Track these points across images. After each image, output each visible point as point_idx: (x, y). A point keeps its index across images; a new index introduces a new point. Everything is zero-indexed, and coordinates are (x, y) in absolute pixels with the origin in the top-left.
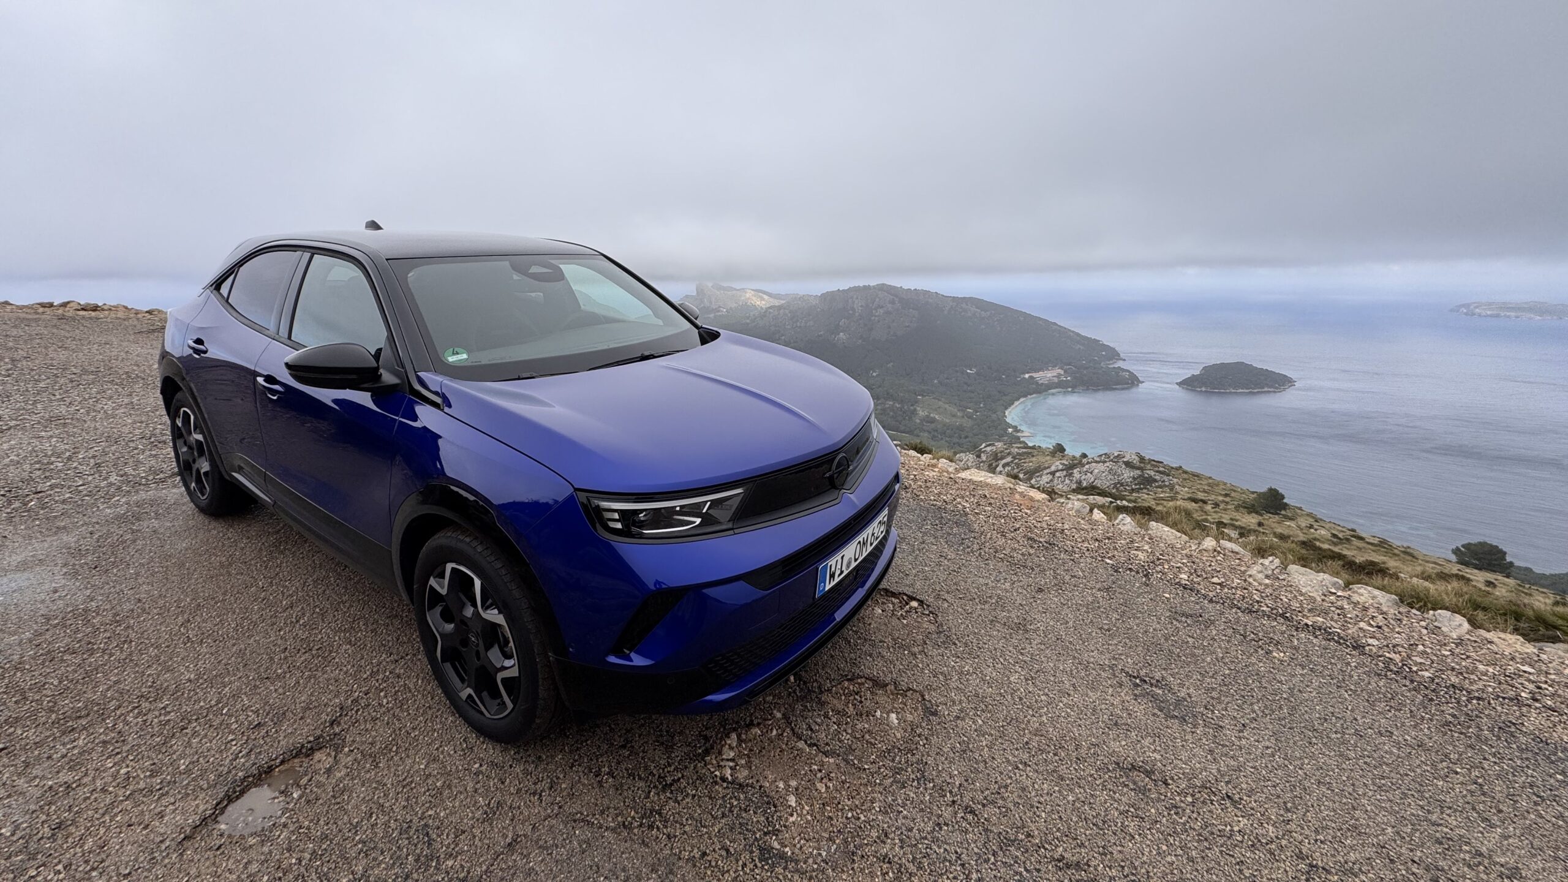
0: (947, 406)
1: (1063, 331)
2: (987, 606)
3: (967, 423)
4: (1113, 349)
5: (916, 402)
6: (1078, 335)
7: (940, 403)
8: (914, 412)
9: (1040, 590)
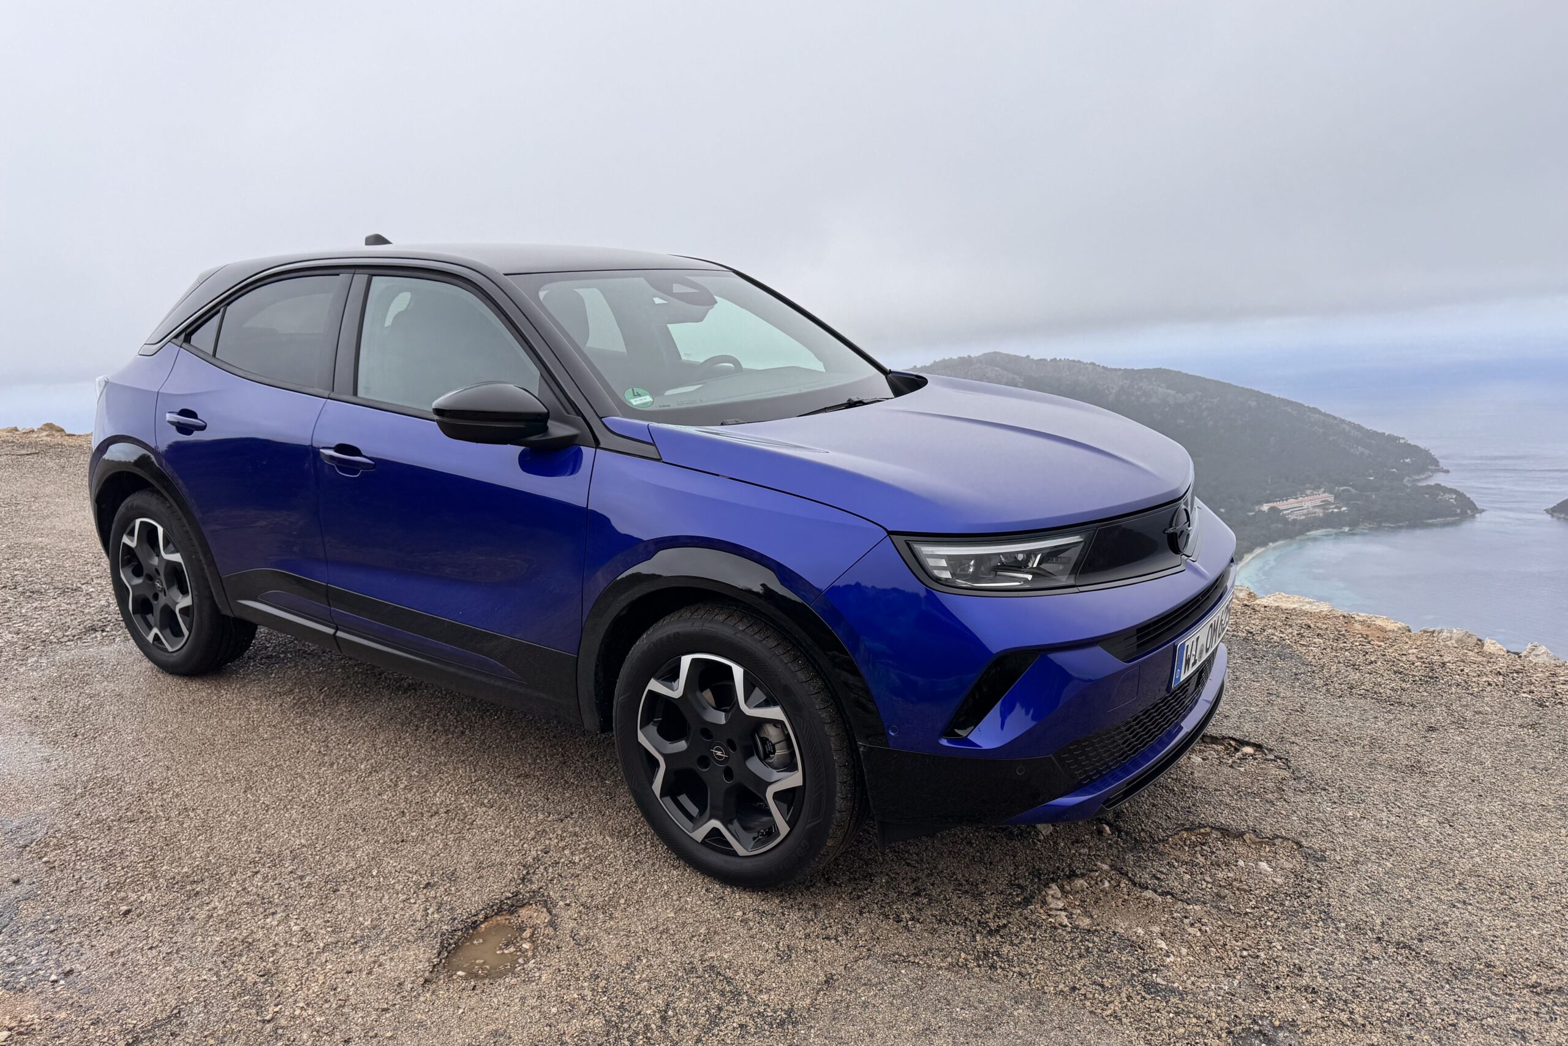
1: (1331, 424)
2: (1358, 748)
4: (1426, 453)
6: (1359, 428)
9: (1432, 729)
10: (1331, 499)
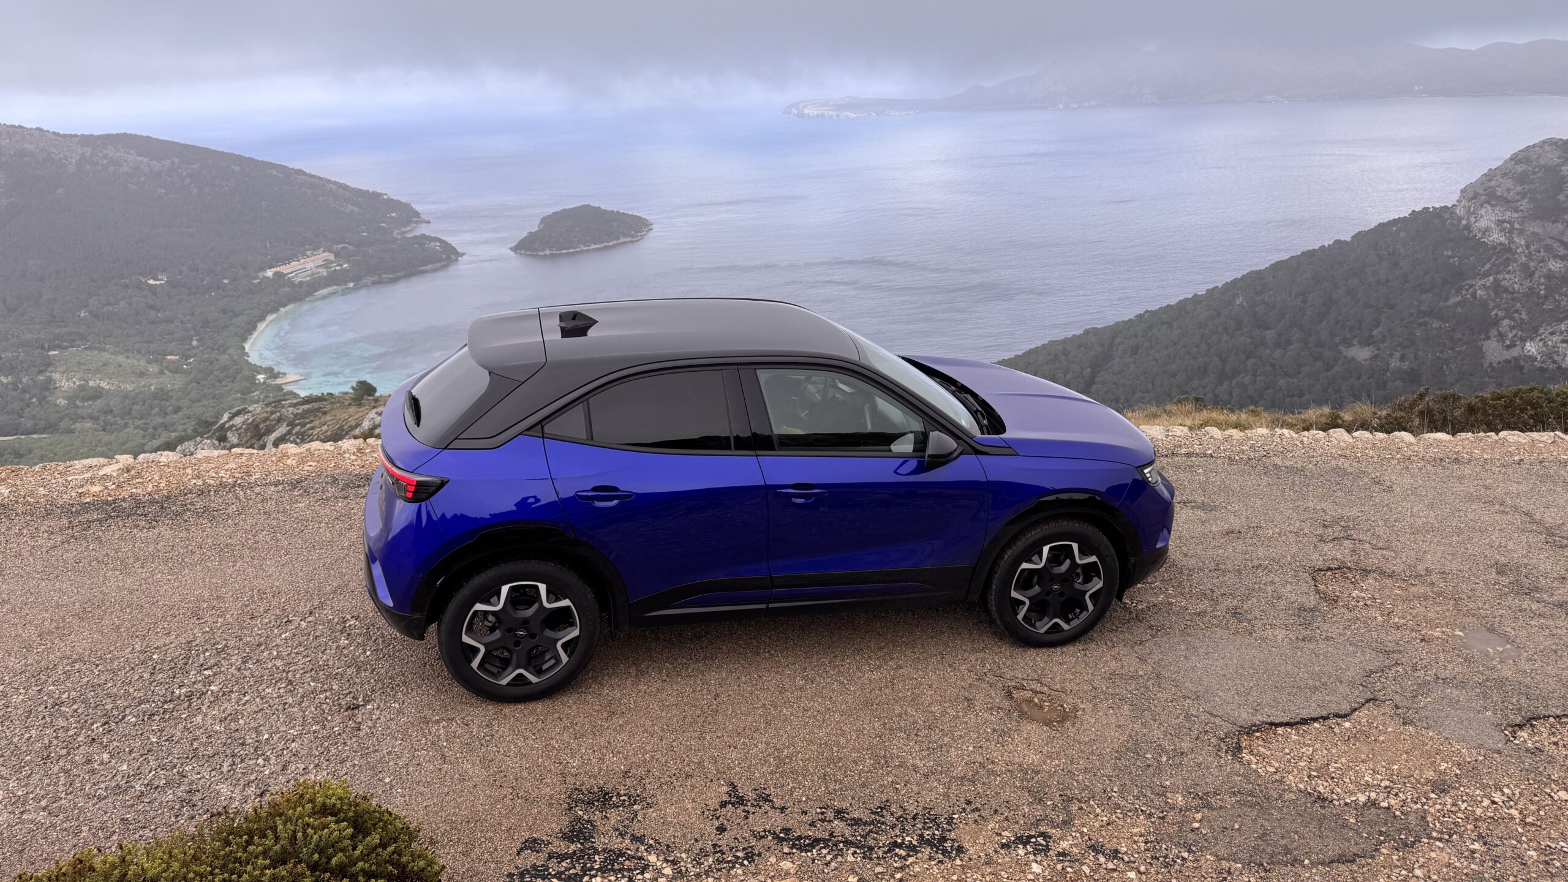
0: (121, 358)
3: (173, 383)
4: (408, 206)
5: (49, 364)
7: (106, 356)
8: (49, 386)
10: (332, 257)
